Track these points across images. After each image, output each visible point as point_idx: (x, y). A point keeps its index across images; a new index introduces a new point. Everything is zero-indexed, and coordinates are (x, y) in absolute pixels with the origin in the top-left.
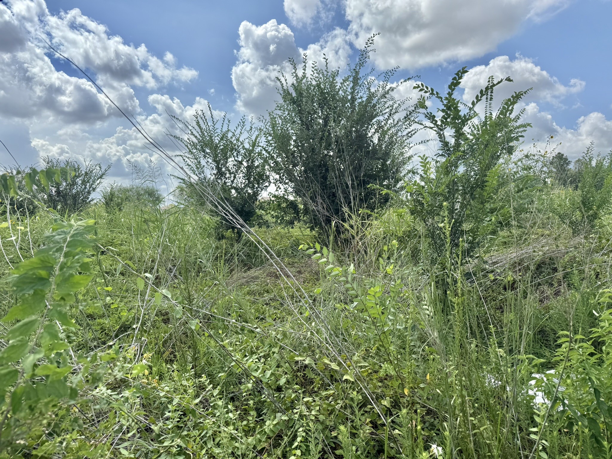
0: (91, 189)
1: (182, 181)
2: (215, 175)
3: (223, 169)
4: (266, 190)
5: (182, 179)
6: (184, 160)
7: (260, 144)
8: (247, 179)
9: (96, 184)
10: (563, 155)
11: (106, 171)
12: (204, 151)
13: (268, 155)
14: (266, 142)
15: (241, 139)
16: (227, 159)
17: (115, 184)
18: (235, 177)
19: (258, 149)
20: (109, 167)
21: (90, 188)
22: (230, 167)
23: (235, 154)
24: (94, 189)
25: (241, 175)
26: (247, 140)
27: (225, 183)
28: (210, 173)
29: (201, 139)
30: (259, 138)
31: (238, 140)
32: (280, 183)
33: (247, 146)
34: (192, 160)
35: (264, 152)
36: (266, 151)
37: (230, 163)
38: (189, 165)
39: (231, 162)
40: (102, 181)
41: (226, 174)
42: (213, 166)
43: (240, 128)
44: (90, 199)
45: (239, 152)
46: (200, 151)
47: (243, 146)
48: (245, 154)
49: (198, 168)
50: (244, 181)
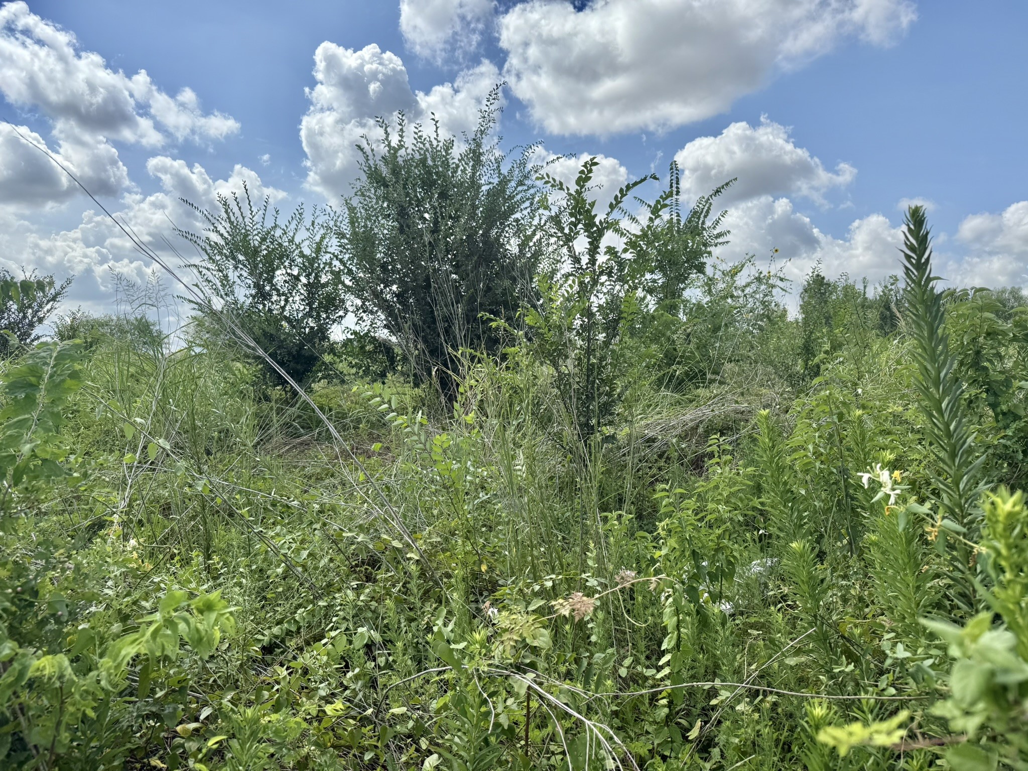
0: (35, 319)
1: (196, 306)
2: (254, 297)
3: (268, 288)
4: (339, 323)
5: (197, 303)
6: (200, 272)
7: (329, 250)
8: (307, 304)
9: (45, 310)
10: (823, 278)
11: (63, 288)
12: (234, 258)
13: (342, 268)
14: (340, 246)
15: (297, 240)
16: (274, 270)
17: (81, 313)
18: (286, 301)
19: (326, 257)
20: (69, 281)
21: (33, 317)
22: (279, 284)
23: (286, 264)
24: (40, 320)
25: (297, 298)
26: (307, 243)
27: (270, 310)
28: (243, 294)
29: (229, 238)
30: (327, 240)
31: (291, 241)
32: (364, 312)
33: (307, 252)
34: (214, 273)
35: (336, 263)
36: (341, 261)
37: (279, 278)
38: (209, 281)
39: (280, 276)
40: (56, 305)
41: (271, 296)
42: (250, 282)
43: (295, 222)
44: (32, 337)
45: (293, 261)
46: (227, 257)
47: (301, 252)
48: (304, 265)
49: (223, 285)
50: (302, 307)
